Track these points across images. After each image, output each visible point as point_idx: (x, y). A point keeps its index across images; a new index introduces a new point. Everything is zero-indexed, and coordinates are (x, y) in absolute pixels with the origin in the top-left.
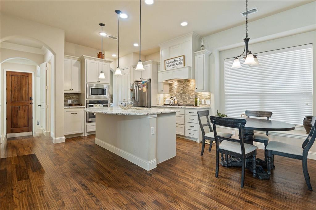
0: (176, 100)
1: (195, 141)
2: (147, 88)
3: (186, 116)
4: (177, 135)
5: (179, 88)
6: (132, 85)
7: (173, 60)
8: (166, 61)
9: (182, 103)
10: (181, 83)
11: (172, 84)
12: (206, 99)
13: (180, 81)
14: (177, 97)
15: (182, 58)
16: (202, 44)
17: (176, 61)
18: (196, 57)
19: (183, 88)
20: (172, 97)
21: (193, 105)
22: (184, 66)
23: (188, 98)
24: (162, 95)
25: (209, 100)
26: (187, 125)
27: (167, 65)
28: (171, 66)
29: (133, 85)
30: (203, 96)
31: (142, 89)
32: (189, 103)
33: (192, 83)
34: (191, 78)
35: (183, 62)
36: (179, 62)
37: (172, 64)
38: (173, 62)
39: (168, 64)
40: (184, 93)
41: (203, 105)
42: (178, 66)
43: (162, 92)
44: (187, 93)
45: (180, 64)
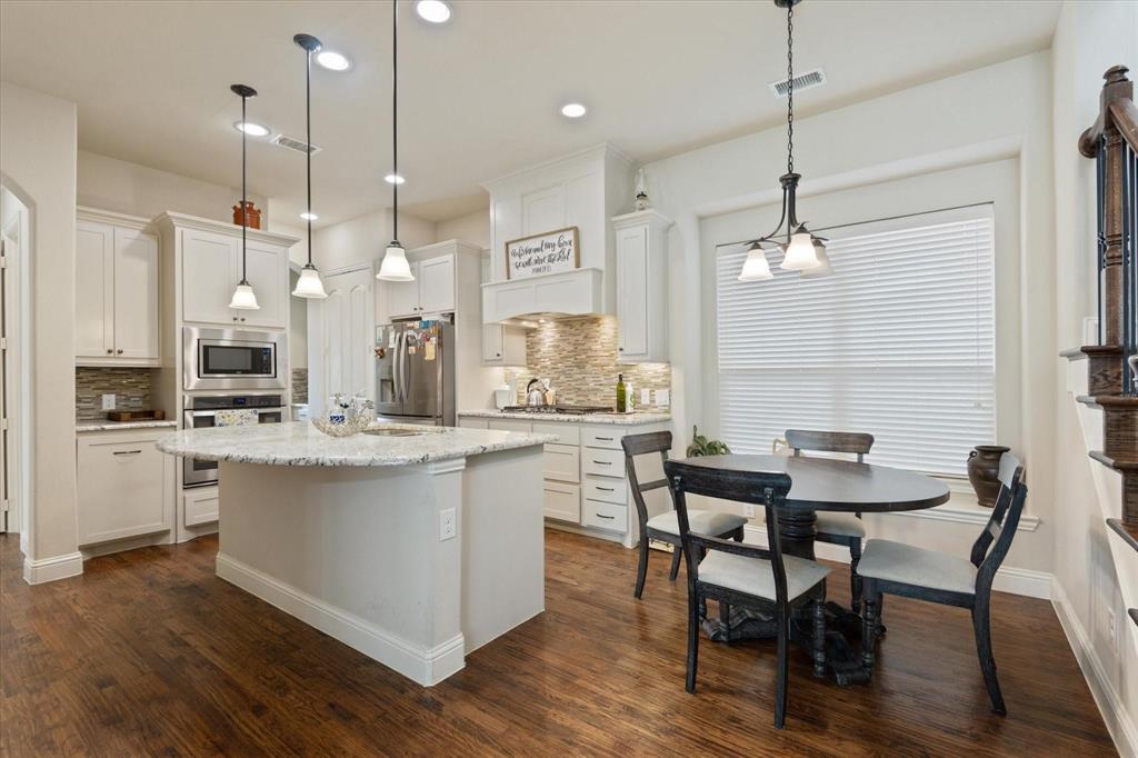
0: (552, 391)
1: (618, 541)
2: (440, 344)
3: (584, 449)
5: (562, 345)
6: (380, 335)
7: (536, 244)
8: (512, 247)
9: (571, 404)
10: (567, 329)
11: (534, 330)
12: (658, 386)
13: (566, 322)
14: (552, 379)
15: (569, 236)
16: (640, 188)
17: (548, 246)
18: (621, 235)
19: (576, 345)
20: (534, 381)
21: (611, 409)
22: (578, 265)
23: (592, 385)
24: (498, 373)
25: (667, 391)
26: (590, 487)
27: (513, 260)
28: (528, 263)
29: (386, 334)
30: (646, 377)
31: (421, 351)
32: (596, 401)
33: (607, 328)
34: (604, 311)
35: (572, 253)
36: (558, 249)
37: (534, 256)
38: (537, 250)
39: (520, 256)
40: (580, 365)
41: (645, 408)
42: (557, 267)
43: (498, 360)
44: (588, 366)
45: (563, 257)
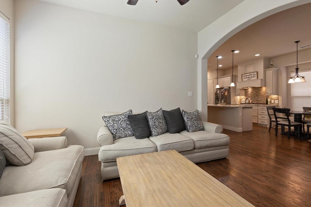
0: (251, 101)
1: (266, 126)
2: (228, 92)
3: (258, 110)
4: (253, 123)
5: (253, 92)
6: (216, 91)
7: (249, 74)
8: (243, 75)
9: (255, 103)
10: (254, 89)
11: (247, 89)
12: (276, 100)
14: (251, 98)
15: (256, 73)
16: (271, 63)
17: (251, 75)
18: (267, 72)
19: (256, 92)
20: (247, 99)
21: (265, 104)
22: (257, 78)
23: (260, 99)
24: (238, 97)
25: (278, 100)
26: (260, 117)
27: (243, 77)
28: (247, 78)
29: (217, 91)
30: (273, 98)
31: (224, 94)
32: (261, 102)
33: (264, 89)
34: (263, 86)
35: (256, 76)
36: (253, 75)
37: (248, 77)
38: (248, 76)
39: (245, 77)
40: (257, 96)
41: (273, 104)
42: (253, 79)
43: (239, 95)
44: (259, 96)
45: (254, 77)
